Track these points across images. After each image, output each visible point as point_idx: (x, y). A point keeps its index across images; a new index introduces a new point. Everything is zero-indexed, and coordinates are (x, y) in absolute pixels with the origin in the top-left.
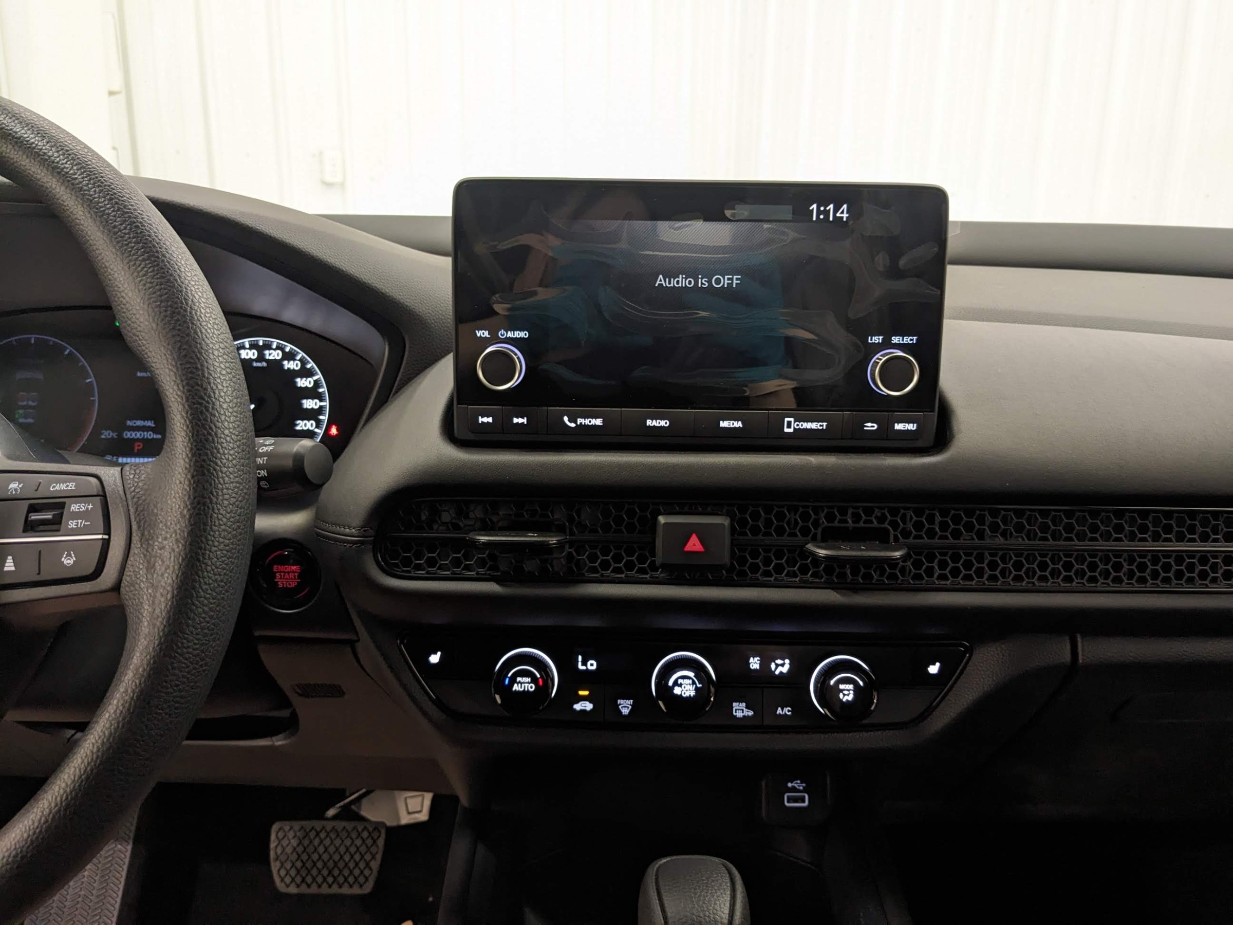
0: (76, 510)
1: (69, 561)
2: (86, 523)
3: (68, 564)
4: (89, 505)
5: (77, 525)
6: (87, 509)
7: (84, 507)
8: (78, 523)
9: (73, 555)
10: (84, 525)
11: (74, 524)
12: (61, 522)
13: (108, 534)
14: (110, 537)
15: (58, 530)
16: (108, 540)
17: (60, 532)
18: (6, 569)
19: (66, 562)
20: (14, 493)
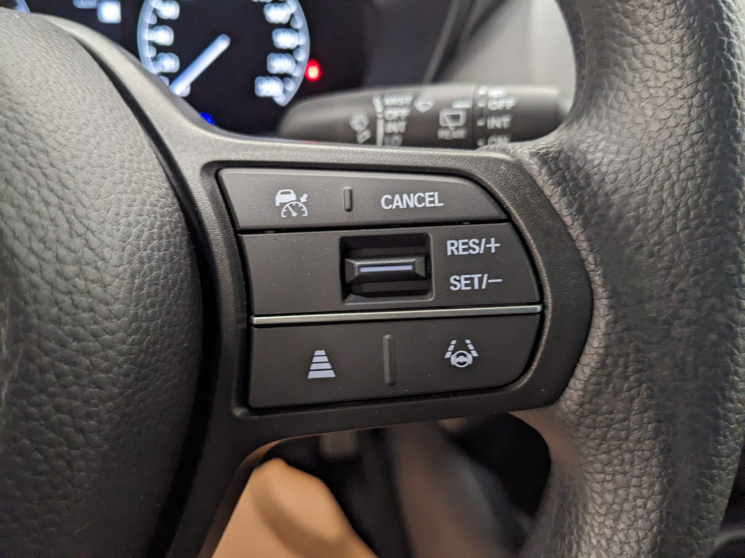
0: (461, 253)
1: (461, 359)
2: (490, 281)
3: (460, 363)
4: (488, 242)
5: (472, 284)
6: (488, 250)
7: (479, 245)
8: (472, 279)
9: (471, 347)
10: (488, 283)
11: (463, 282)
12: (428, 276)
13: (541, 301)
14: (544, 307)
15: (424, 292)
16: (542, 314)
17: (430, 299)
18: (312, 375)
19: (454, 360)
20: (294, 214)
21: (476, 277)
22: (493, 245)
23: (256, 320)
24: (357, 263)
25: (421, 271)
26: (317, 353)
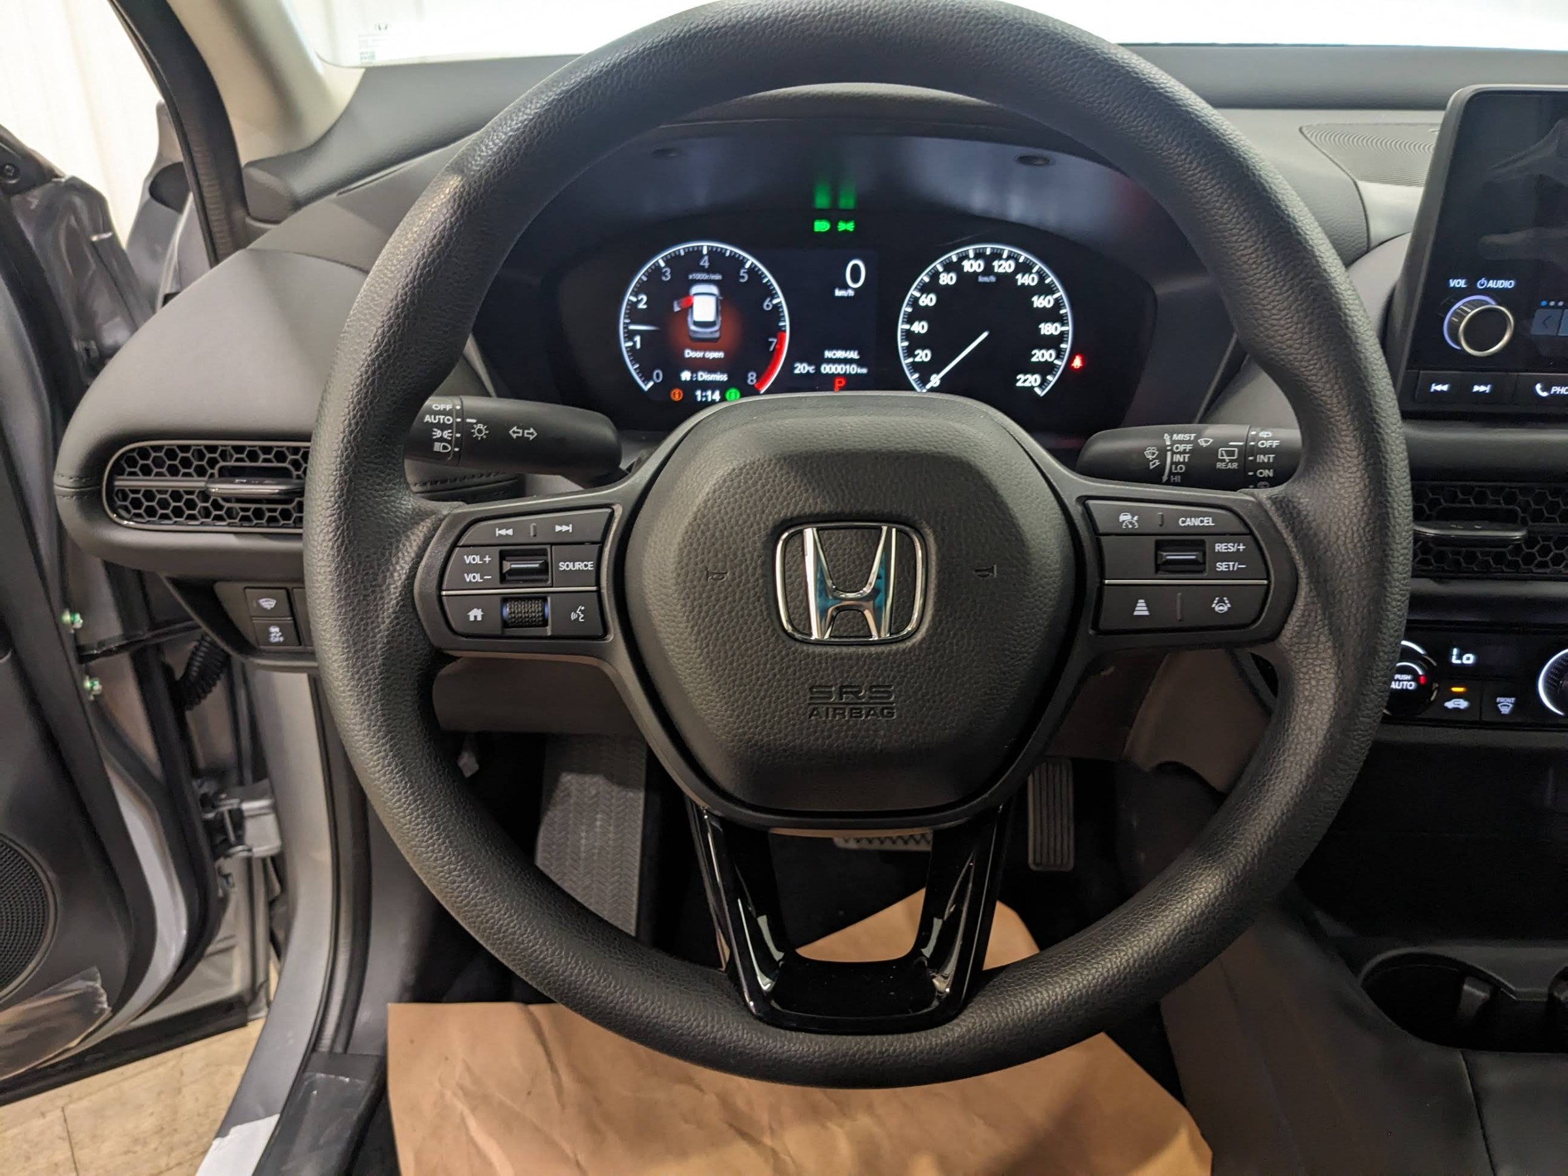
0: (1223, 550)
1: (1221, 608)
2: (1239, 566)
3: (1220, 611)
4: (1239, 545)
5: (1228, 568)
6: (1238, 549)
7: (1234, 547)
8: (1229, 565)
9: (1227, 602)
10: (1237, 568)
11: (1224, 566)
12: (1204, 563)
13: (1268, 578)
14: (1270, 582)
15: (1201, 572)
16: (1268, 586)
17: (1205, 575)
18: (1136, 613)
19: (1217, 609)
20: (1130, 526)
21: (1231, 564)
22: (1242, 547)
23: (1107, 582)
24: (1165, 554)
25: (1201, 560)
26: (1140, 601)
